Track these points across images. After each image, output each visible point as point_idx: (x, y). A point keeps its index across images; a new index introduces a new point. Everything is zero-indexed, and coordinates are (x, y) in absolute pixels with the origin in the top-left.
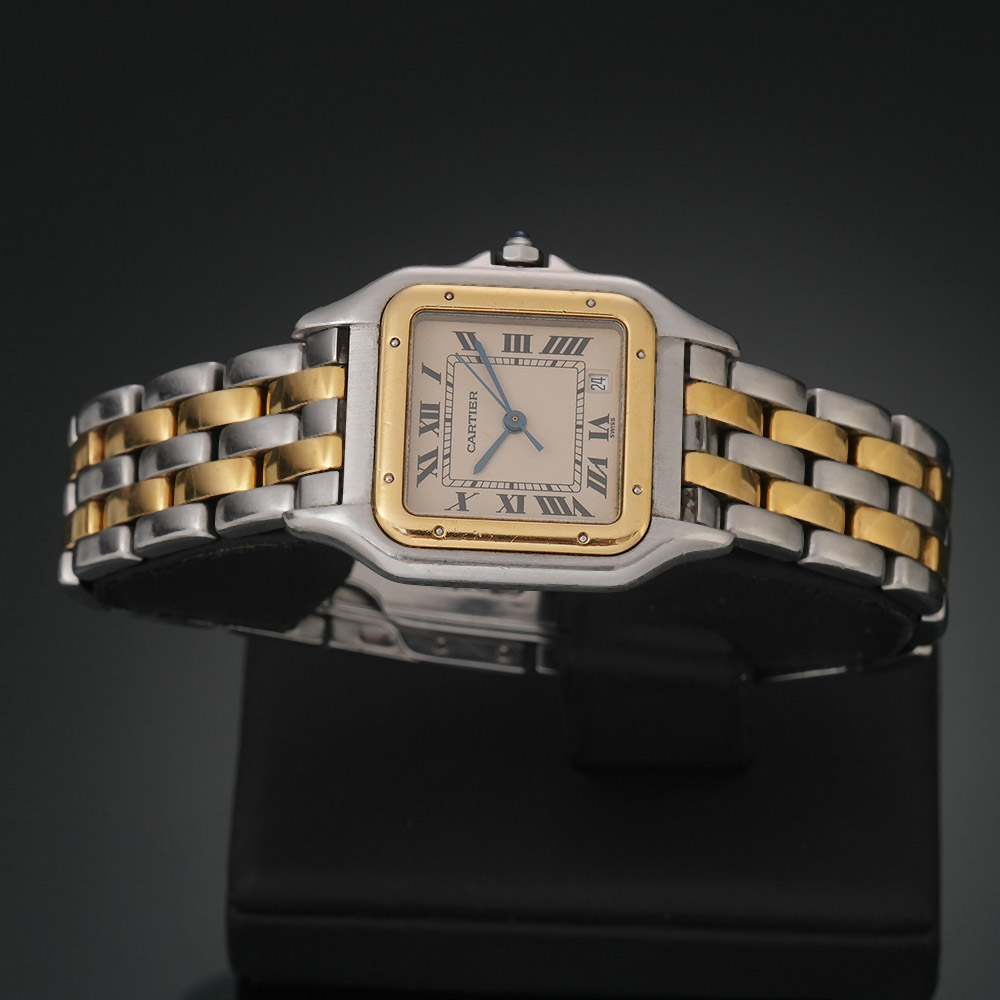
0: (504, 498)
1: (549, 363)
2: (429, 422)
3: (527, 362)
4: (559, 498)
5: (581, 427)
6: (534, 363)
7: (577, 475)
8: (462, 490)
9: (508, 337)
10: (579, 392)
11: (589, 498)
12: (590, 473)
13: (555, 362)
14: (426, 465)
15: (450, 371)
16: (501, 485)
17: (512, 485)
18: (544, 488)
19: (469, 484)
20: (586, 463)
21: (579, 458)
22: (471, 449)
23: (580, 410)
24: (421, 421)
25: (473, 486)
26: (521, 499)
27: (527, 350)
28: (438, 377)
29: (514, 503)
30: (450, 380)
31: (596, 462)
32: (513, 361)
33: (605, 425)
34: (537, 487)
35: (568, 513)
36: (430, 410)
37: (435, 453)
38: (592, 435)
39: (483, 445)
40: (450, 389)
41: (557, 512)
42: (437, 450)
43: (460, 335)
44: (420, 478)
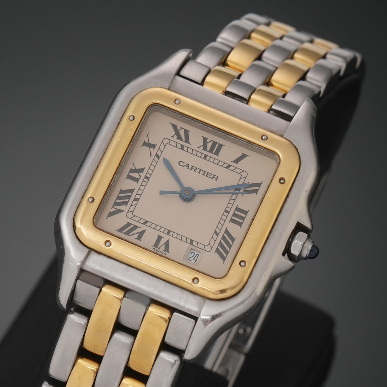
0: (142, 170)
1: (218, 231)
2: (209, 146)
3: (224, 218)
4: (127, 202)
5: (168, 233)
6: (222, 222)
7: (138, 219)
8: (157, 148)
9: (246, 213)
10: (192, 241)
11: (120, 220)
12: (136, 227)
13: (217, 234)
14: (182, 133)
15: (237, 170)
16: (150, 172)
17: (148, 178)
18: (138, 197)
19: (159, 154)
20: (143, 227)
21: (148, 224)
22: (181, 163)
23: (179, 237)
24: (211, 141)
25: (157, 155)
26: (137, 180)
27: (232, 221)
28: (237, 161)
29: (136, 175)
30: (231, 168)
31: (142, 233)
32: (228, 209)
33: (163, 248)
34: (140, 192)
35: (116, 204)
36: (216, 149)
37: (187, 140)
38: (160, 238)
39: (181, 171)
40: (226, 165)
41: (118, 198)
42: (189, 143)
43: (259, 185)
44: (175, 127)
